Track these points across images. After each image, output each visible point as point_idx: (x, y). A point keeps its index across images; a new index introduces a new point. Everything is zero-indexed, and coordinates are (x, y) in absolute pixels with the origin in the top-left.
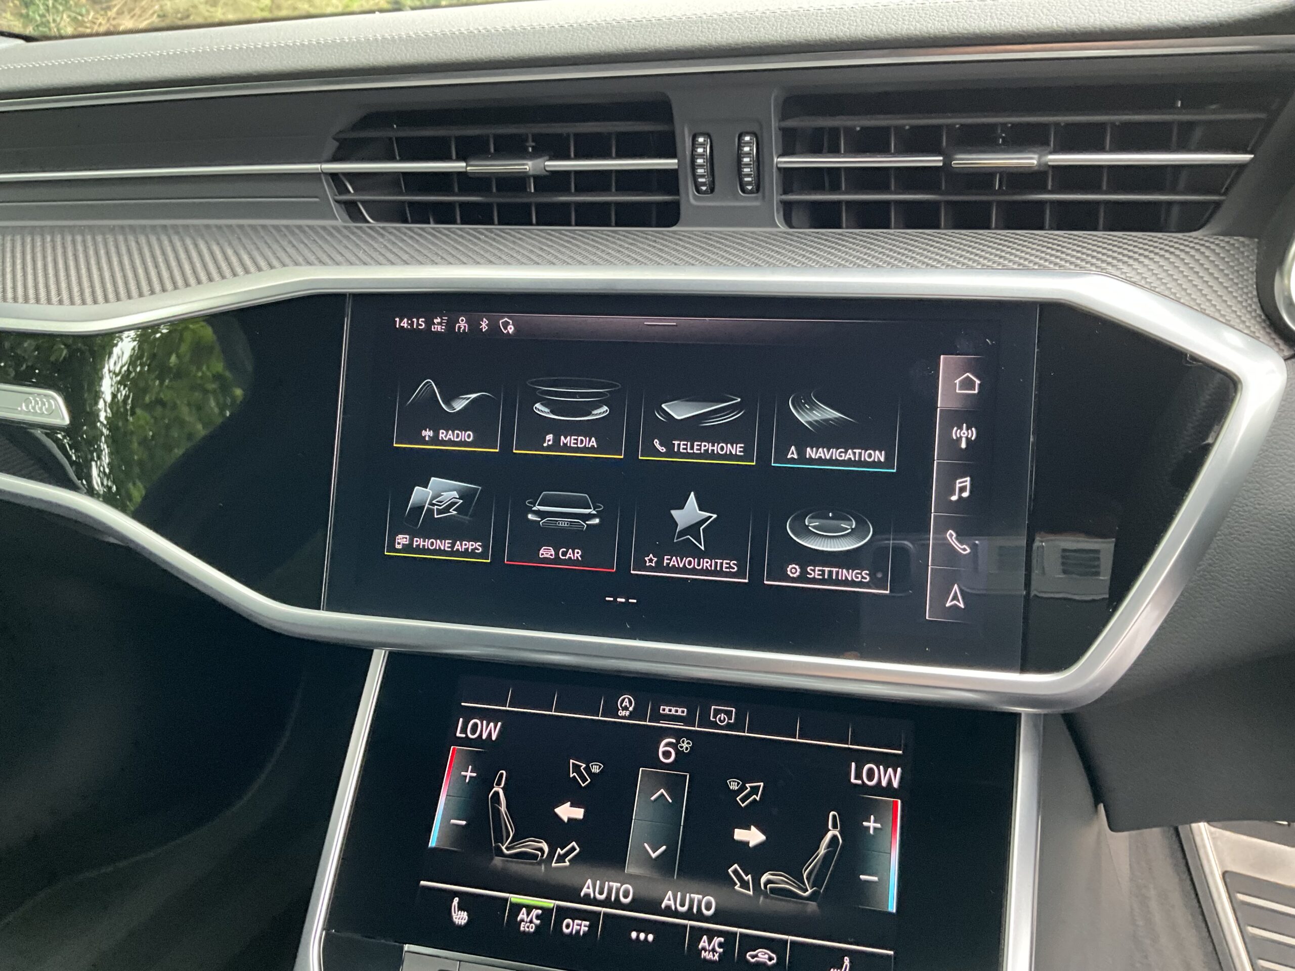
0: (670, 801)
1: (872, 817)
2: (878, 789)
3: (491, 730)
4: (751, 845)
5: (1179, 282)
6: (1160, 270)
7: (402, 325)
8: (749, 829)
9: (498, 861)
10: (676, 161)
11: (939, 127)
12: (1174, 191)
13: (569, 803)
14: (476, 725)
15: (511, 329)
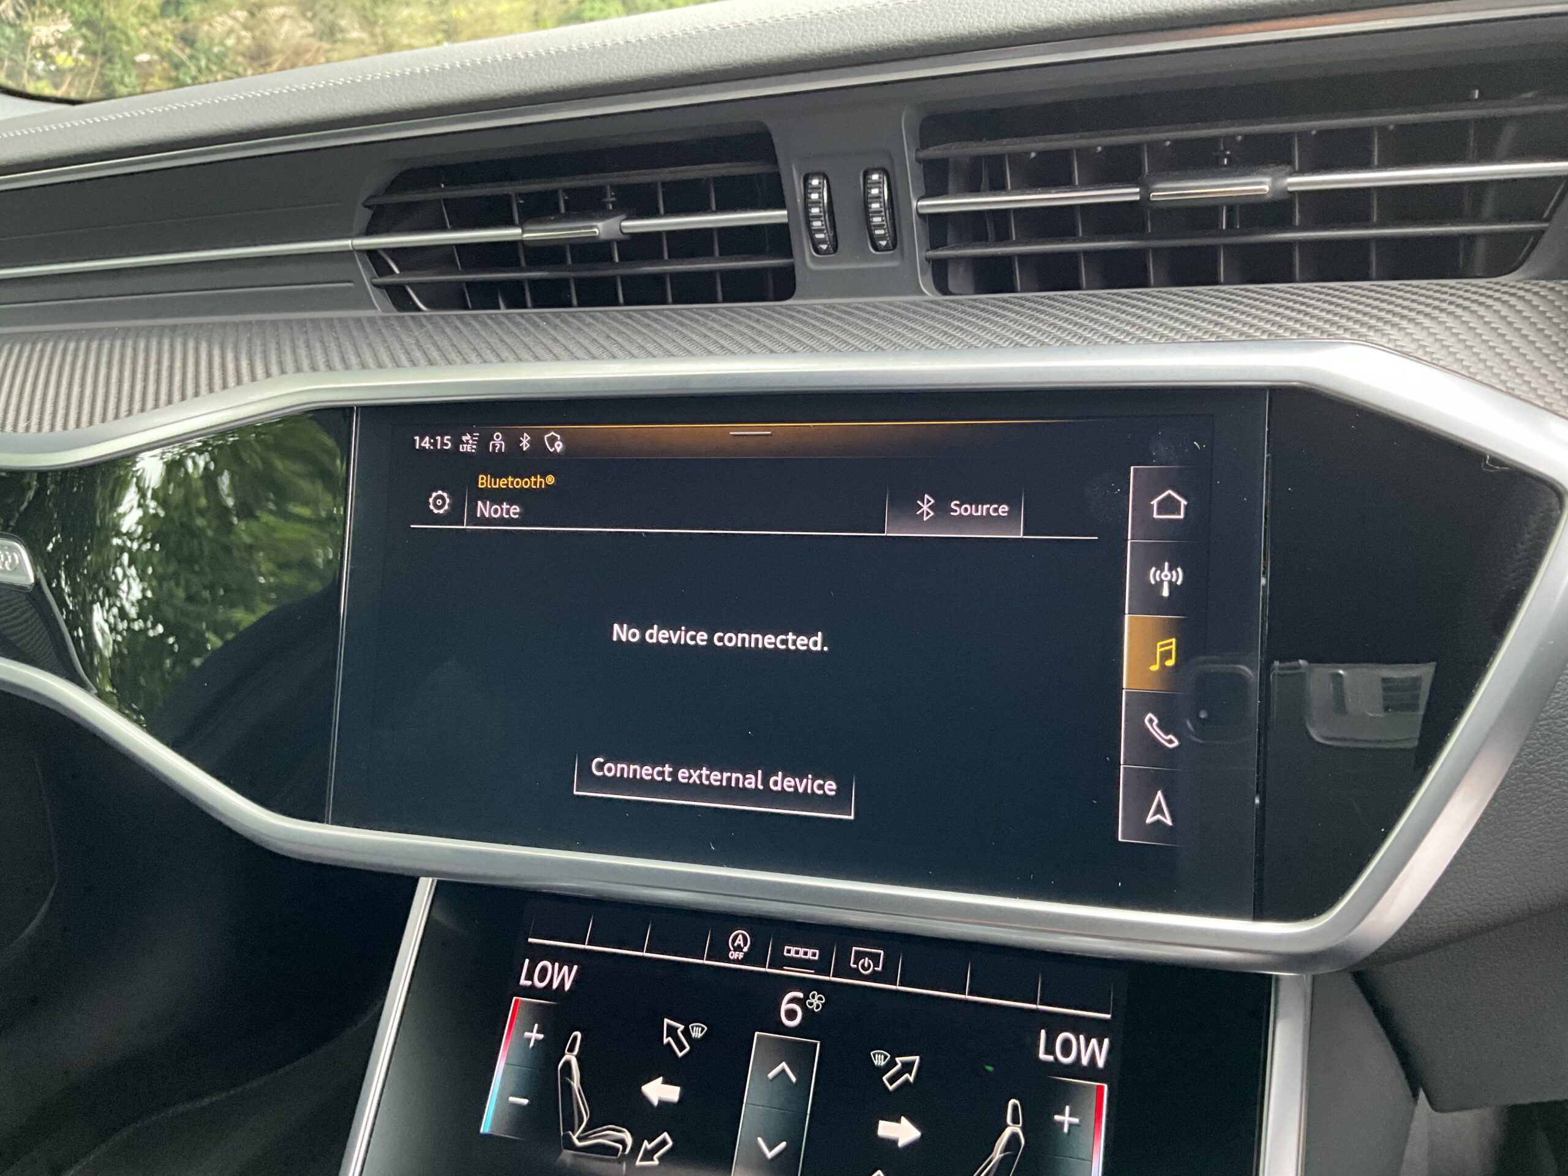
0: (794, 1079)
1: (1067, 1108)
2: (1076, 1070)
3: (564, 977)
4: (900, 1144)
5: (1475, 350)
6: (1447, 333)
7: (423, 445)
8: (898, 1121)
9: (567, 1155)
10: (785, 212)
11: (1137, 147)
12: (1475, 219)
13: (661, 1079)
14: (544, 970)
15: (559, 447)
